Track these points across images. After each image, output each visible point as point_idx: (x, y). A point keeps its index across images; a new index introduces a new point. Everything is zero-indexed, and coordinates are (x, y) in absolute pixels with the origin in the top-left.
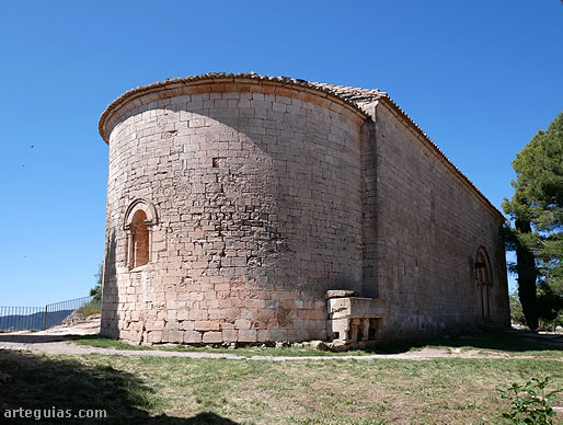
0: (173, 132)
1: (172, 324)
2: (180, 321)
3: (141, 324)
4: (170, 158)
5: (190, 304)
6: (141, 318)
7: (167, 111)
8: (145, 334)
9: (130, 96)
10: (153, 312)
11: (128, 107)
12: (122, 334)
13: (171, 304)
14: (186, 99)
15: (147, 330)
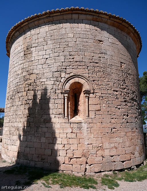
0: (101, 41)
1: (107, 158)
2: (112, 156)
3: (83, 159)
4: (100, 55)
5: (116, 145)
6: (84, 155)
7: (96, 28)
8: (88, 167)
9: (72, 11)
10: (93, 151)
11: (65, 17)
12: (62, 167)
13: (106, 145)
14: (107, 26)
15: (89, 163)
